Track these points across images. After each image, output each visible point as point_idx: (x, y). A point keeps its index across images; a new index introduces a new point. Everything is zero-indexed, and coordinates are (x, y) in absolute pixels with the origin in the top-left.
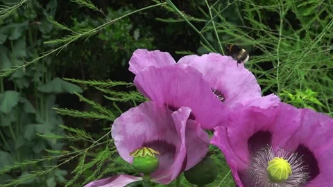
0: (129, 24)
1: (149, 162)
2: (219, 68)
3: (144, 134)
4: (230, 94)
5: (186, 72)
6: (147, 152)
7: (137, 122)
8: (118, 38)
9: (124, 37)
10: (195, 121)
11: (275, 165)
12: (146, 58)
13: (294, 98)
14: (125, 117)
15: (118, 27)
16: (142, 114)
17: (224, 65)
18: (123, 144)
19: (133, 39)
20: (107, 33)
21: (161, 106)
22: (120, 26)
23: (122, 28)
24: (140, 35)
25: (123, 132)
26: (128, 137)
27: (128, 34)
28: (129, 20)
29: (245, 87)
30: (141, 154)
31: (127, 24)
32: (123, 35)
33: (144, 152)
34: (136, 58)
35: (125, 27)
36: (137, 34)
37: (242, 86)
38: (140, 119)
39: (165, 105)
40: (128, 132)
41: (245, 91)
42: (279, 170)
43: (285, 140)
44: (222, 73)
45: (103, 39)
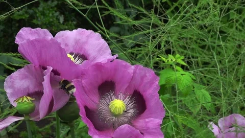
0: (56, 11)
1: (26, 106)
2: (84, 39)
3: (28, 88)
4: (91, 57)
5: (51, 42)
6: (25, 99)
7: (22, 79)
8: (47, 22)
9: (52, 22)
10: (60, 77)
11: (114, 104)
12: (30, 33)
13: (167, 61)
14: (14, 76)
15: (47, 14)
16: (26, 73)
17: (88, 37)
18: (13, 94)
19: (59, 22)
20: (39, 19)
21: (37, 67)
22: (49, 14)
23: (51, 15)
24: (64, 19)
25: (12, 87)
26: (16, 90)
27: (55, 19)
28: (55, 9)
29: (101, 52)
30: (20, 101)
31: (54, 12)
32: (51, 20)
33: (23, 99)
34: (21, 34)
35: (53, 14)
36: (62, 19)
37: (99, 51)
38: (25, 77)
39: (40, 66)
40: (16, 86)
41: (101, 55)
42: (116, 107)
43: (126, 87)
44: (86, 42)
45: (36, 23)
